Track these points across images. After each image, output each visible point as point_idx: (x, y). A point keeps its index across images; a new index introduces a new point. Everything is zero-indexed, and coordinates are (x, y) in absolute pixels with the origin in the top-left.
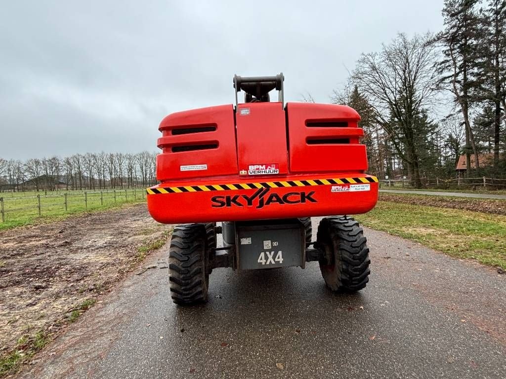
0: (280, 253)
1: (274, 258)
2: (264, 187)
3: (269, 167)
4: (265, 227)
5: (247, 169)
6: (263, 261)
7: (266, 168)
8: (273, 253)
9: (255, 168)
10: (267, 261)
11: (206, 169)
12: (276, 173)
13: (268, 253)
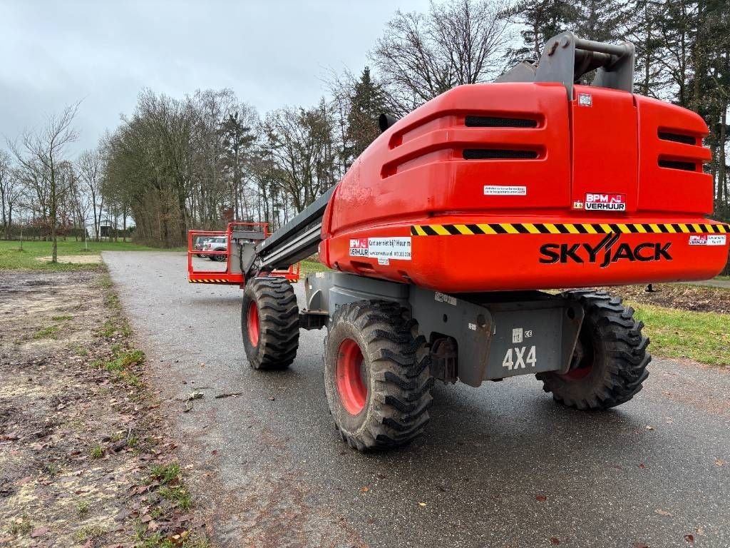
0: (533, 349)
1: (525, 358)
2: (613, 232)
3: (613, 199)
5: (583, 200)
6: (510, 364)
7: (609, 201)
8: (524, 349)
9: (595, 199)
10: (514, 364)
11: (525, 194)
12: (621, 209)
13: (517, 350)
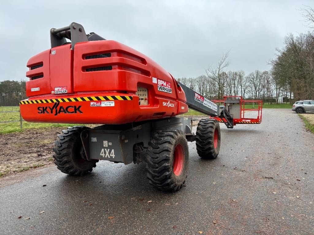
0: (113, 151)
1: (109, 153)
2: (57, 102)
3: (63, 89)
4: (103, 131)
5: (54, 90)
8: (109, 150)
9: (57, 89)
10: (105, 155)
12: (66, 92)
13: (106, 149)
